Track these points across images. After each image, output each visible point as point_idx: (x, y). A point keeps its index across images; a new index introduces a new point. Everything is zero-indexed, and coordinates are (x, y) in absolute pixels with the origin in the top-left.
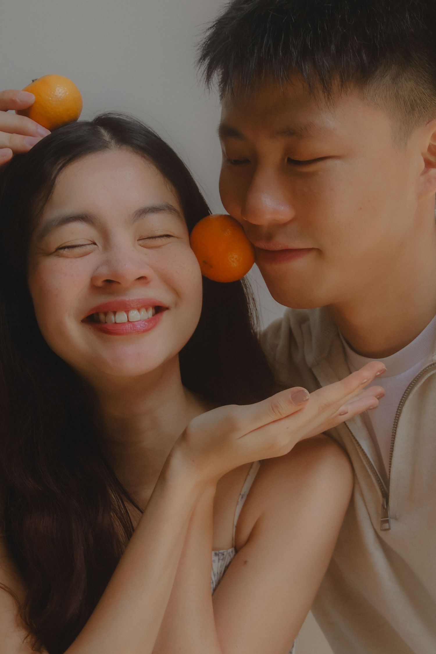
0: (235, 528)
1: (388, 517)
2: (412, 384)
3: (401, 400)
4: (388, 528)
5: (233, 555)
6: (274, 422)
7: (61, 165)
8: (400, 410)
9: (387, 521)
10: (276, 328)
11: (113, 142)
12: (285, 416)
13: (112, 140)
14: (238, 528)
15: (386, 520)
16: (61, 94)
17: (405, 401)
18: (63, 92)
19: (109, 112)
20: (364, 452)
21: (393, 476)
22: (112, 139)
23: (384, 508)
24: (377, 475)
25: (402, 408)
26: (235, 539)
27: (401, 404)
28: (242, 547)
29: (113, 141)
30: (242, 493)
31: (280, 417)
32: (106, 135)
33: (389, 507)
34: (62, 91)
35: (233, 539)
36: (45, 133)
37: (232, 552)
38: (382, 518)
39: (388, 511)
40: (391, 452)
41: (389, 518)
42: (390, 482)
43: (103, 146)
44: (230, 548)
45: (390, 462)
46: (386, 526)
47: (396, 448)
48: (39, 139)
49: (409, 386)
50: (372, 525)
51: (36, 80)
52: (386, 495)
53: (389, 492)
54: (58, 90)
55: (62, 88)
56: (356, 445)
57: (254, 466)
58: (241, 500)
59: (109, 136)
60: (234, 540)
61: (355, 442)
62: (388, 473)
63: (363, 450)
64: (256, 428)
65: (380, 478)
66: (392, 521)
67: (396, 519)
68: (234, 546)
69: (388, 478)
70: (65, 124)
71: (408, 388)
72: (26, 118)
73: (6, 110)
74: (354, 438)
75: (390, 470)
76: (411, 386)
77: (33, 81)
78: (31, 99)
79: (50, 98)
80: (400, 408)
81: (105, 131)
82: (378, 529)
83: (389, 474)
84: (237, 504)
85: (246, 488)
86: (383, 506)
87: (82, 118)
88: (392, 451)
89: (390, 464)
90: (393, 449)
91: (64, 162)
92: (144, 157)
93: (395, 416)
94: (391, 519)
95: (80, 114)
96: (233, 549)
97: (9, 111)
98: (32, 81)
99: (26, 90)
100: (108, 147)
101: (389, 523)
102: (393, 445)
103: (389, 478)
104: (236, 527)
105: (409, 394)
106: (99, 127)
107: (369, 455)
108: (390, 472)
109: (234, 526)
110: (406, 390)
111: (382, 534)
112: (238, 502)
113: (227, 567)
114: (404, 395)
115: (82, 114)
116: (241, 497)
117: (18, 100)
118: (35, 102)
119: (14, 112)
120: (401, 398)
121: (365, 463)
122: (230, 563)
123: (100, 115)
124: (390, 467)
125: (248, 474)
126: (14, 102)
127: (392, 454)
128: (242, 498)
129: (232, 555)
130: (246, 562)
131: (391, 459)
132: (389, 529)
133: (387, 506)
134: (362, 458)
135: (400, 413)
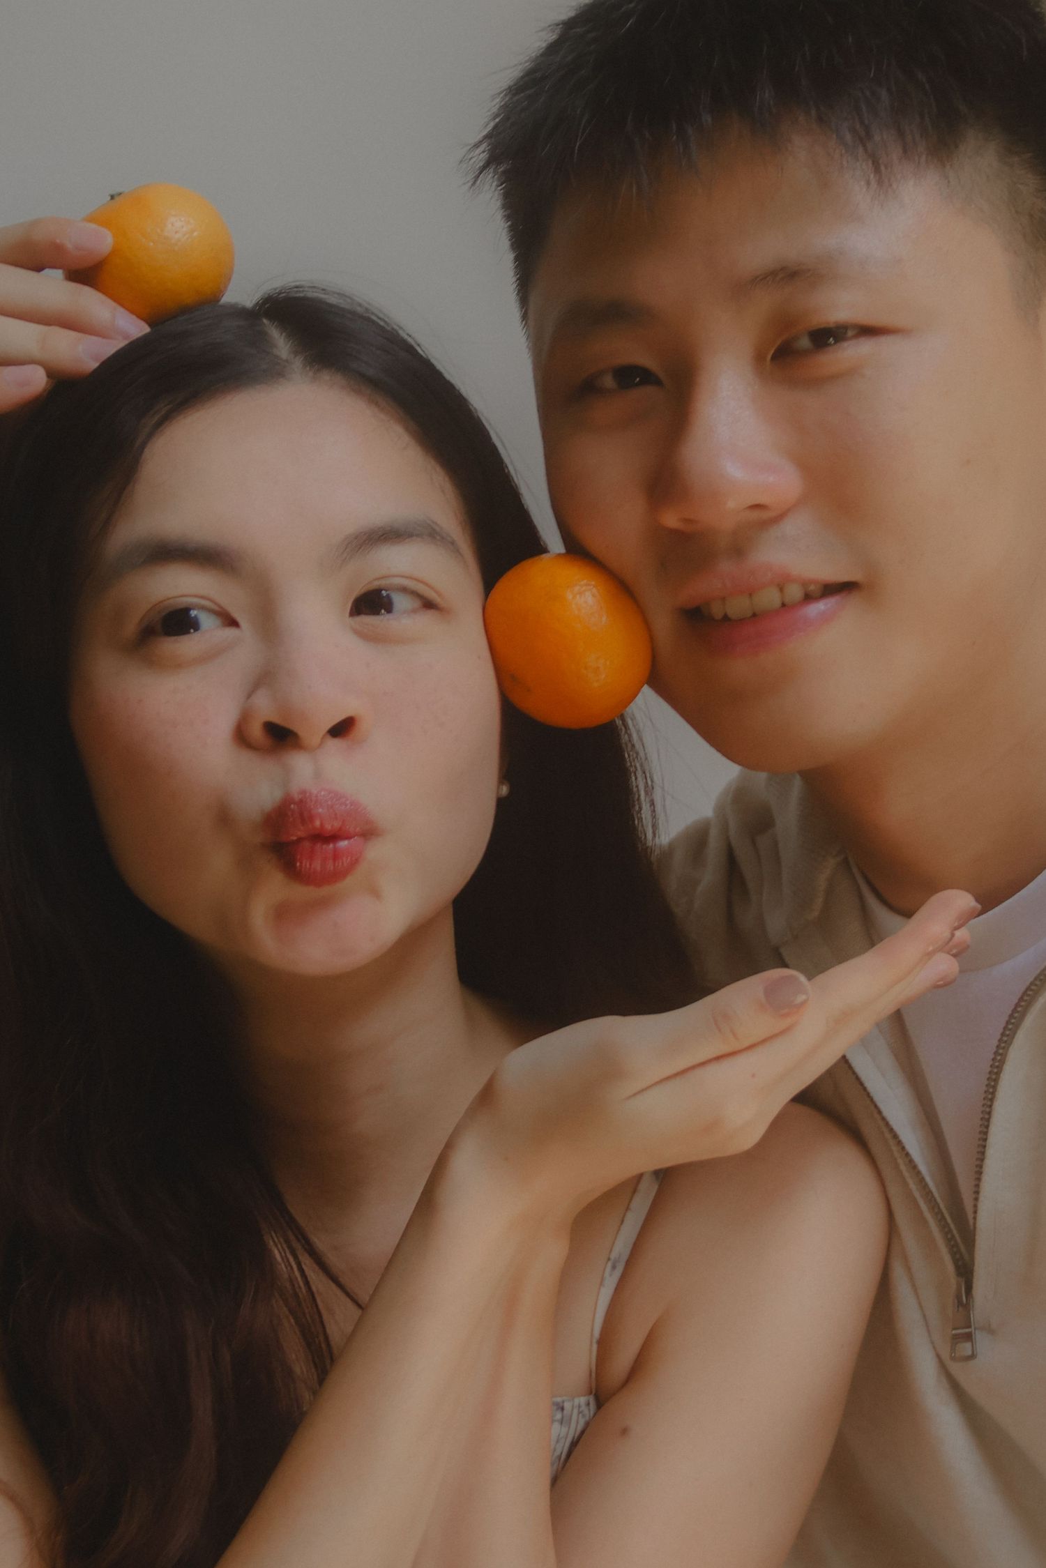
0: (595, 1346)
1: (970, 1327)
2: (1032, 990)
3: (1005, 1028)
4: (970, 1353)
5: (592, 1413)
6: (718, 1058)
7: (163, 412)
8: (1001, 1054)
9: (969, 1337)
10: (697, 839)
11: (298, 363)
12: (746, 1044)
13: (296, 356)
14: (605, 1343)
15: (966, 1333)
16: (177, 236)
17: (1015, 1033)
18: (184, 229)
19: (298, 284)
20: (911, 1161)
21: (985, 1222)
22: (296, 353)
23: (960, 1303)
24: (943, 1217)
25: (1006, 1049)
26: (597, 1374)
27: (1005, 1039)
28: (614, 1393)
29: (297, 358)
30: (613, 1256)
31: (736, 1046)
32: (281, 344)
33: (973, 1301)
34: (183, 227)
35: (590, 1375)
36: (136, 329)
37: (588, 1404)
38: (954, 1329)
39: (971, 1312)
40: (978, 1163)
41: (972, 1329)
42: (977, 1237)
43: (274, 373)
44: (585, 1396)
45: (977, 1186)
46: (966, 1348)
47: (991, 1152)
48: (119, 344)
49: (1025, 993)
50: (932, 1343)
51: (120, 194)
52: (965, 1271)
53: (973, 1264)
54: (172, 225)
55: (182, 219)
56: (892, 1142)
57: (644, 1186)
58: (611, 1275)
59: (288, 346)
60: (594, 1375)
61: (888, 1136)
62: (970, 1216)
63: (907, 1154)
64: (674, 1071)
65: (952, 1226)
66: (979, 1336)
67: (991, 1331)
68: (594, 1392)
69: (972, 1228)
70: (186, 310)
71: (1021, 999)
72: (87, 290)
73: (39, 269)
74: (887, 1124)
75: (975, 1206)
76: (1029, 995)
77: (112, 197)
78: (103, 241)
79: (152, 244)
80: (1001, 1051)
81: (281, 334)
82: (945, 1355)
83: (975, 1218)
84: (601, 1284)
85: (622, 1245)
86: (958, 1297)
87: (228, 298)
88: (982, 1160)
89: (977, 1192)
90: (983, 1153)
91: (169, 407)
92: (377, 404)
93: (989, 1069)
94: (977, 1331)
95: (226, 287)
96: (592, 1399)
97: (47, 271)
98: (109, 198)
99: (91, 219)
100: (283, 376)
101: (972, 1343)
102: (984, 1143)
103: (975, 1228)
104: (600, 1342)
105: (1023, 1015)
106: (265, 321)
107: (923, 1168)
108: (975, 1212)
109: (595, 1341)
110: (1017, 1005)
111: (955, 1368)
112: (603, 1279)
113: (574, 1444)
114: (1011, 1016)
115: (231, 287)
116: (610, 1264)
117: (69, 246)
118: (115, 252)
119: (58, 274)
120: (1003, 1025)
121: (913, 1186)
122: (583, 1432)
123: (275, 289)
124: (976, 1199)
125: (628, 1209)
126: (58, 249)
127: (981, 1166)
128: (614, 1267)
129: (589, 1412)
130: (625, 1431)
131: (979, 1179)
132: (973, 1356)
133: (967, 1298)
134: (906, 1174)
135: (1002, 1062)
